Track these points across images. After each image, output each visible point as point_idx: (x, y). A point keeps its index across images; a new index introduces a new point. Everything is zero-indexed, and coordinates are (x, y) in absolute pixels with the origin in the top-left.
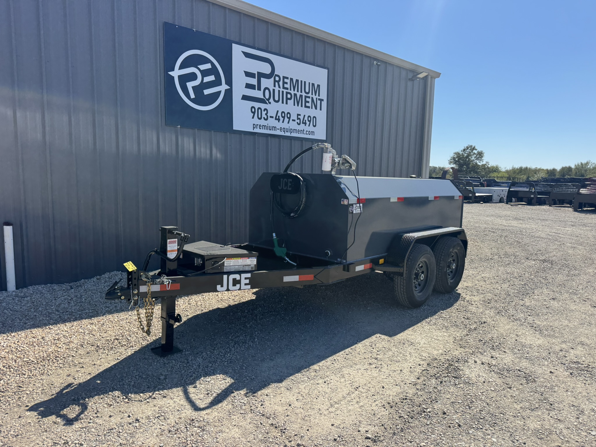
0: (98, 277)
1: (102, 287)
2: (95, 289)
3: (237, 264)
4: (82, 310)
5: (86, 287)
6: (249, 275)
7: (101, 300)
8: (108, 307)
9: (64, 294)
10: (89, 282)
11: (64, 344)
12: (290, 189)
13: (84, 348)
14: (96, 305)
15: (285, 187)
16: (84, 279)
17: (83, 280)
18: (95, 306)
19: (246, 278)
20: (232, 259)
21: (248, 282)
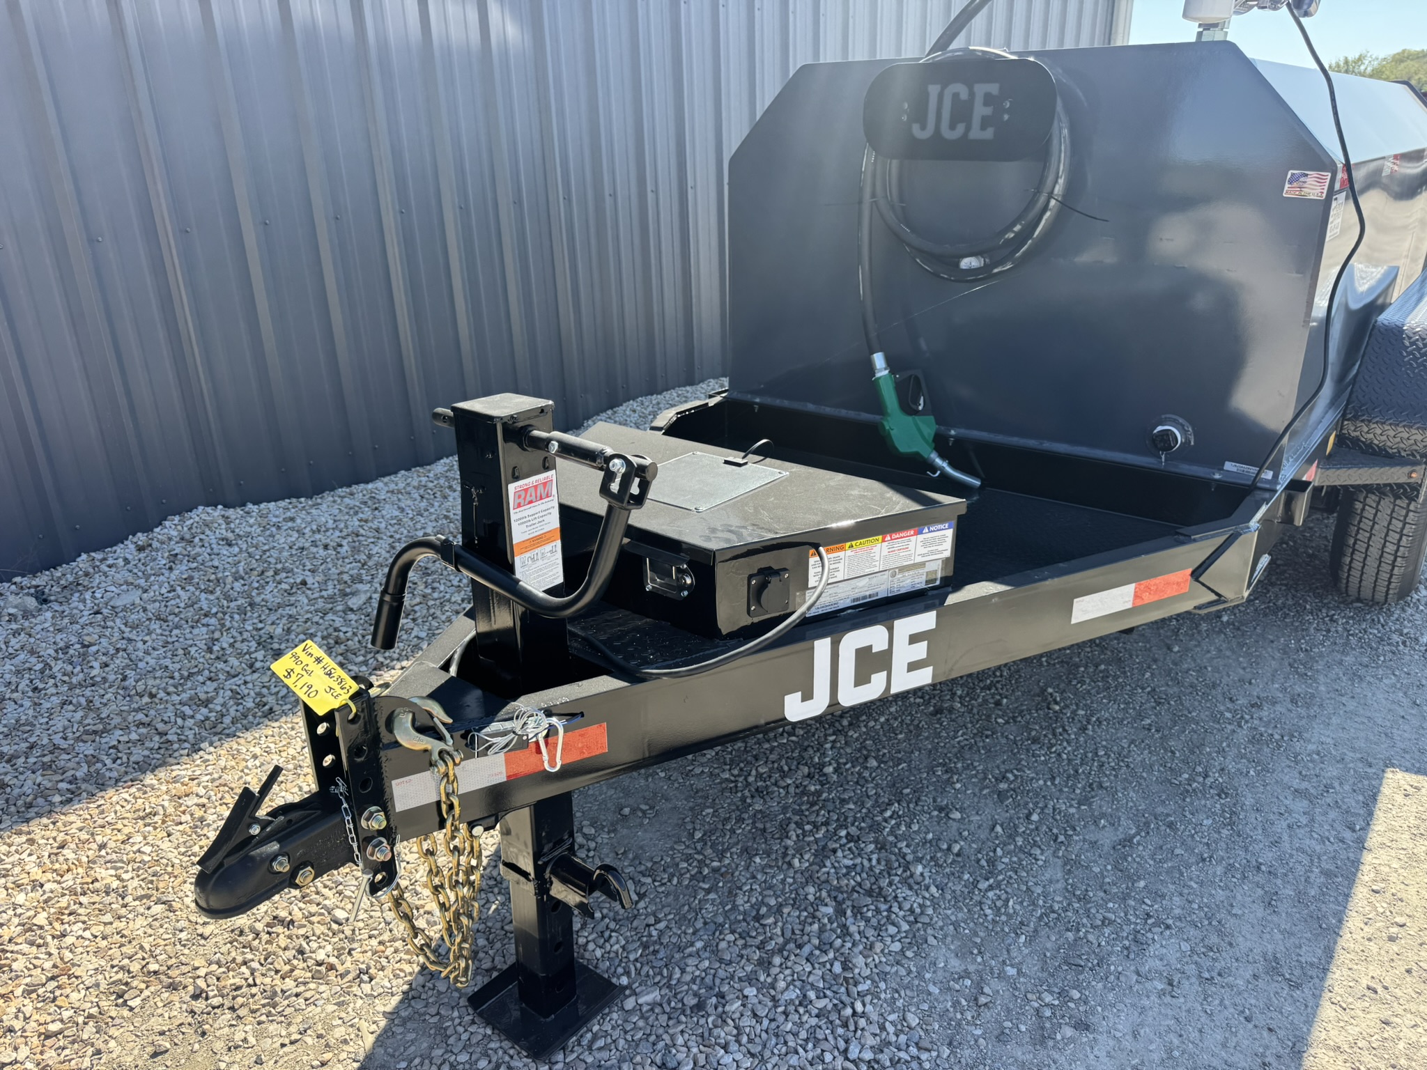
0: (141, 538)
1: (164, 591)
2: (138, 601)
3: (868, 571)
4: (95, 732)
5: (98, 595)
6: (926, 621)
7: (167, 662)
8: (206, 703)
9: (13, 642)
10: (110, 566)
11: (28, 993)
12: (989, 134)
13: (131, 1009)
14: (152, 696)
15: (952, 127)
16: (87, 552)
17: (84, 556)
18: (146, 699)
19: (914, 639)
20: (843, 549)
21: (924, 656)
